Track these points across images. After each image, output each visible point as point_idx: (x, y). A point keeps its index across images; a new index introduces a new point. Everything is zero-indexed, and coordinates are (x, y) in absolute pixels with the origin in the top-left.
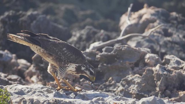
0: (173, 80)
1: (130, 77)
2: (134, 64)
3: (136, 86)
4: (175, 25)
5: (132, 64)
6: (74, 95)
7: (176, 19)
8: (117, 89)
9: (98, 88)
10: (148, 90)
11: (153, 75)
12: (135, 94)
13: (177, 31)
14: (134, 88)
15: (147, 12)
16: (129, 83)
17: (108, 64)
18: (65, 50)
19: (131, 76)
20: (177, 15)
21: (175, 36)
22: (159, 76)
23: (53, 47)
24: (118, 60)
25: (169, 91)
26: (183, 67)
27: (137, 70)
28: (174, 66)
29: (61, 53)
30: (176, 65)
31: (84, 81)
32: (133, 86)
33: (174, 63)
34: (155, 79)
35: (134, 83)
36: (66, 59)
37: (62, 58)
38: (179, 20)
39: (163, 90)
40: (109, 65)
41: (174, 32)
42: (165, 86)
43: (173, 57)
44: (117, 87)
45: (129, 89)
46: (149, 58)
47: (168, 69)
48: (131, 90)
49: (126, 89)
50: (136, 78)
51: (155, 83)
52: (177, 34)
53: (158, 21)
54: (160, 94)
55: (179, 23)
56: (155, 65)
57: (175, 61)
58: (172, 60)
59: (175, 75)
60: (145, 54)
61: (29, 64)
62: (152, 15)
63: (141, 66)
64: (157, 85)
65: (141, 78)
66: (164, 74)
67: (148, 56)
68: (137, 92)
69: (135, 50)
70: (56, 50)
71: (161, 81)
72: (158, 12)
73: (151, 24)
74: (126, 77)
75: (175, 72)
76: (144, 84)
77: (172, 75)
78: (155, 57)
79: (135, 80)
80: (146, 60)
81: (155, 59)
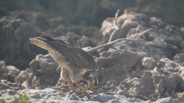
0: (171, 82)
1: (128, 80)
2: (131, 67)
3: (135, 89)
4: (156, 30)
5: (130, 67)
6: (88, 98)
7: (156, 23)
8: (116, 92)
9: (97, 91)
10: (147, 93)
11: (152, 77)
12: (134, 96)
13: (158, 35)
14: (133, 91)
15: (127, 18)
16: (128, 86)
17: (105, 68)
18: (80, 56)
19: (130, 79)
20: (157, 20)
21: (156, 40)
22: (157, 79)
23: (70, 53)
24: (115, 64)
25: (168, 92)
26: (178, 69)
27: (135, 74)
28: (169, 68)
29: (77, 59)
30: (171, 68)
31: (84, 85)
32: (132, 89)
33: (170, 66)
34: (153, 82)
35: (133, 86)
36: (81, 64)
37: (77, 63)
38: (159, 24)
39: (163, 92)
40: (107, 69)
41: (156, 36)
42: (163, 88)
43: (168, 60)
44: (116, 90)
45: (128, 92)
46: (146, 62)
47: (165, 72)
48: (131, 92)
49: (125, 91)
50: (135, 81)
51: (154, 85)
52: (159, 38)
53: (139, 26)
54: (160, 96)
55: (159, 27)
56: (152, 68)
57: (170, 64)
58: (166, 63)
59: (172, 77)
60: (142, 58)
61: (18, 70)
62: (133, 20)
63: (139, 70)
64: (156, 88)
65: (139, 80)
66: (162, 77)
67: (145, 59)
68: (137, 95)
69: (132, 54)
70: (72, 55)
71: (160, 83)
72: (138, 17)
73: (133, 29)
74: (124, 80)
75: (173, 75)
76: (143, 87)
77: (170, 77)
78: (151, 60)
79: (134, 83)
80: (143, 64)
81: (152, 62)
